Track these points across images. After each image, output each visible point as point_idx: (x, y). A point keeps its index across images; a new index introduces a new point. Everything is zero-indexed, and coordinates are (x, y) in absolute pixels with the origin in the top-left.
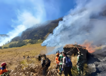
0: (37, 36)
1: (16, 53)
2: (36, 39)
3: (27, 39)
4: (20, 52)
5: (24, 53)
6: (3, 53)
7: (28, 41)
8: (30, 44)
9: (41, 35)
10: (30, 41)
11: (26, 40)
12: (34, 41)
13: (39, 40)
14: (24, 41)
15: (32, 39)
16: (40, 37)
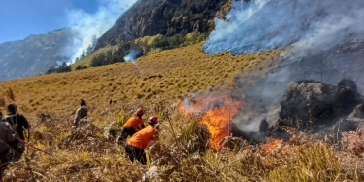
0: (181, 19)
1: (109, 82)
2: (178, 31)
3: (146, 33)
4: (125, 81)
5: (141, 81)
6: (65, 83)
7: (151, 40)
8: (158, 50)
9: (197, 15)
10: (157, 40)
11: (143, 39)
12: (173, 38)
13: (189, 36)
14: (136, 41)
15: (164, 33)
16: (195, 20)
